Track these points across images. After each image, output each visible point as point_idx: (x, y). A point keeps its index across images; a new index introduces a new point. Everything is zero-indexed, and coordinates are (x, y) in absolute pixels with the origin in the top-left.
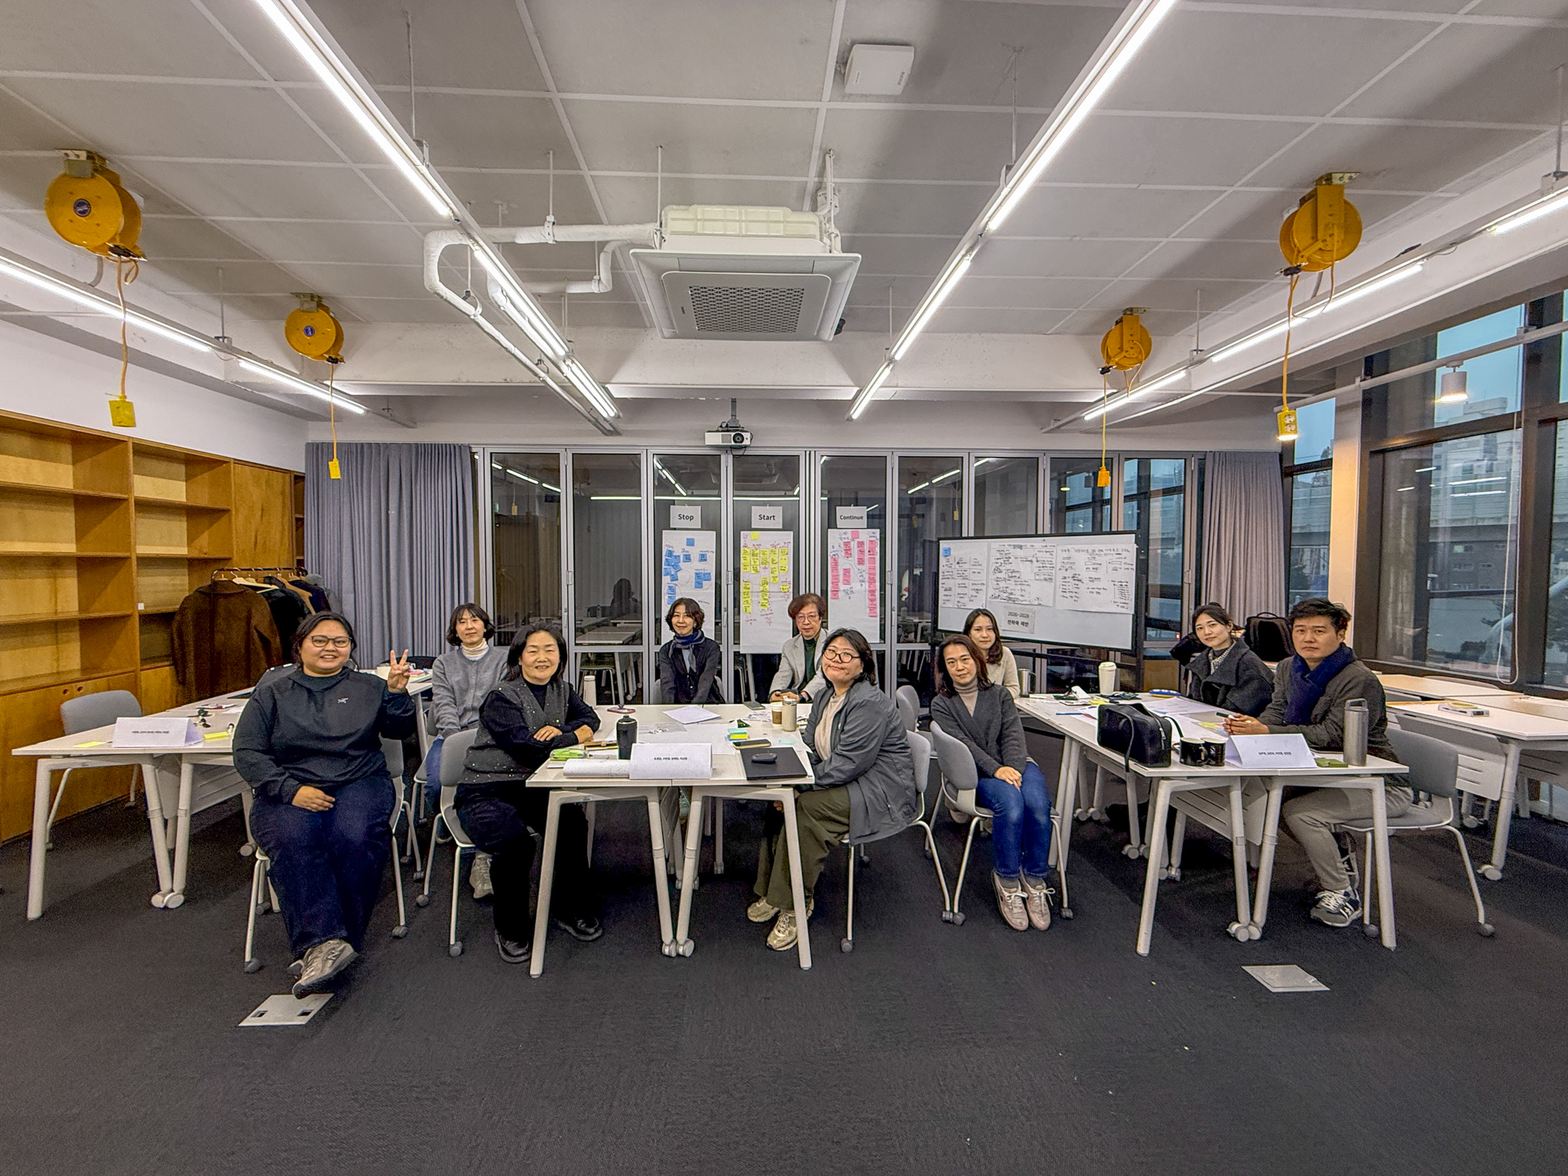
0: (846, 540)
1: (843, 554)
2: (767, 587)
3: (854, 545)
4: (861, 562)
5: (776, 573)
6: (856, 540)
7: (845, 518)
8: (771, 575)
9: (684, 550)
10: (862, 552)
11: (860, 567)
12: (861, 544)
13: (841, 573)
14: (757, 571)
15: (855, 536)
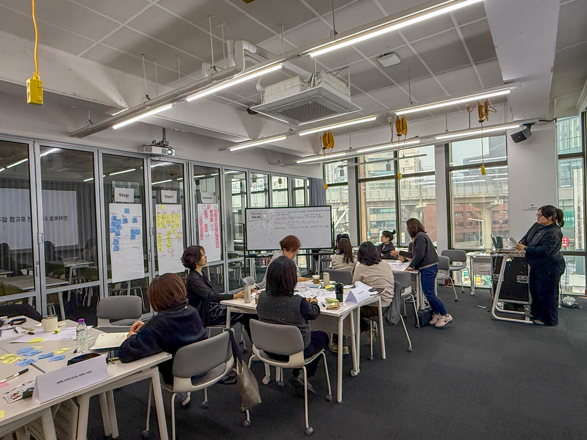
0: (205, 209)
1: (204, 216)
2: (170, 236)
3: (208, 212)
4: (212, 220)
5: (175, 228)
6: (209, 209)
7: (204, 198)
8: (173, 229)
9: (123, 216)
10: (212, 215)
11: (211, 223)
12: (211, 211)
13: (204, 226)
14: (165, 227)
15: (209, 207)
